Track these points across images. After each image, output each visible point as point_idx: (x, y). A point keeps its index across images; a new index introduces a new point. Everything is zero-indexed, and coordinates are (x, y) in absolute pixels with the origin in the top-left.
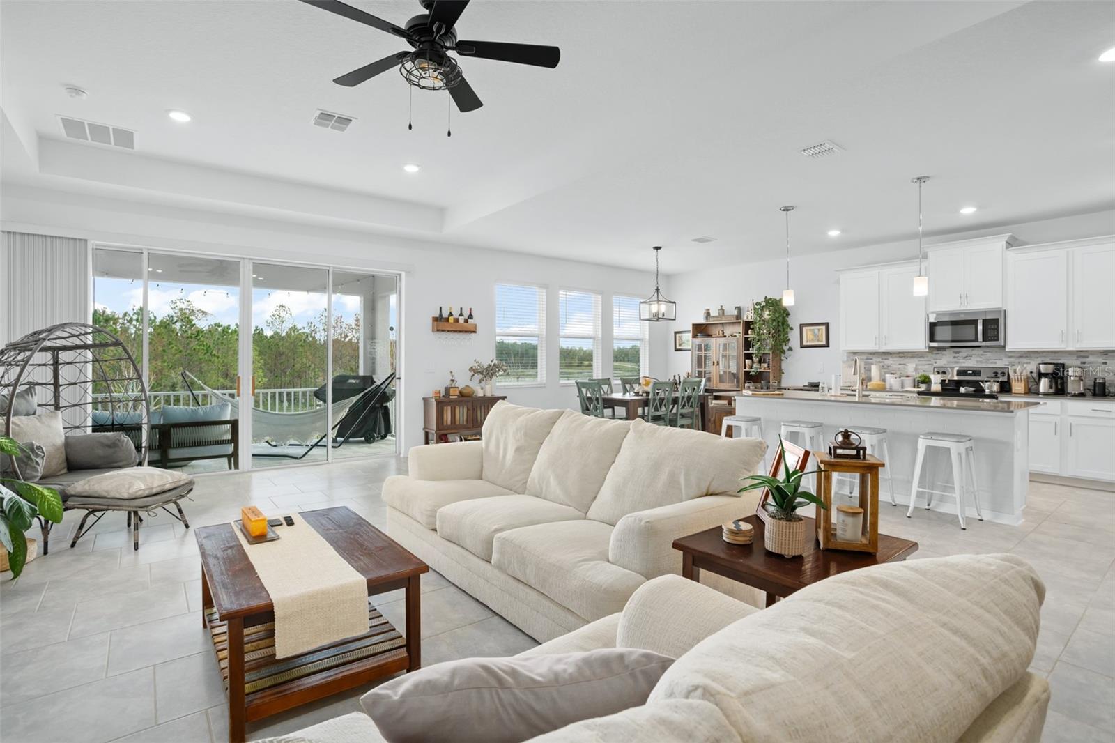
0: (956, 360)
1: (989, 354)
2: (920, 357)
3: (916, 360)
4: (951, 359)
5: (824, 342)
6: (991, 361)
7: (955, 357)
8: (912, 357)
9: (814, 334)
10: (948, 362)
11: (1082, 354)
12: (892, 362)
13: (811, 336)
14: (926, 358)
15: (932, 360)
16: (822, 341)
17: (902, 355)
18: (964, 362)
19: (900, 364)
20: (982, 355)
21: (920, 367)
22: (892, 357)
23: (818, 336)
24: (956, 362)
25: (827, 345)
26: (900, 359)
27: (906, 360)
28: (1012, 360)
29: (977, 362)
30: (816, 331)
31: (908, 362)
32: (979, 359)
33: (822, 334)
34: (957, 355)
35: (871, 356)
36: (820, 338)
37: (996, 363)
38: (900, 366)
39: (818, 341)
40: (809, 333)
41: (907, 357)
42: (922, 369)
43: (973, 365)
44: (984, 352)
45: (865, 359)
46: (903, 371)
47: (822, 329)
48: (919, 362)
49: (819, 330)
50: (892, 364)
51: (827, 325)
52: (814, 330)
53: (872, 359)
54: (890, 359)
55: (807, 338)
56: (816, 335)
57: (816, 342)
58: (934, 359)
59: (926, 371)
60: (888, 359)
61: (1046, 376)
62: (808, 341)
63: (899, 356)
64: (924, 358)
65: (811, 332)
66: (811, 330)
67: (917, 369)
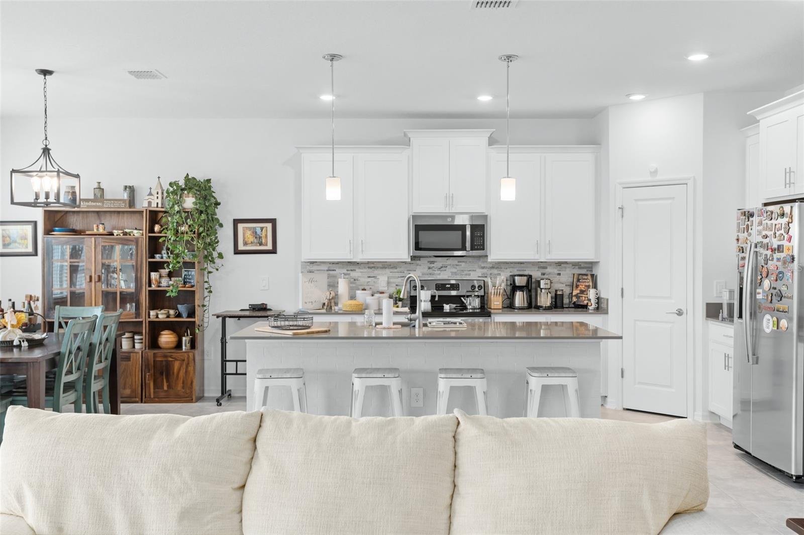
0: (430, 271)
1: (463, 264)
2: (392, 268)
4: (426, 270)
5: (270, 246)
6: (465, 272)
7: (429, 268)
9: (255, 233)
10: (423, 274)
11: (542, 265)
12: (359, 274)
13: (251, 238)
14: (398, 270)
15: (406, 272)
16: (266, 245)
17: (371, 265)
18: (440, 274)
19: (369, 277)
20: (457, 265)
21: (392, 280)
22: (360, 268)
23: (260, 238)
24: (430, 274)
25: (274, 251)
26: (370, 270)
27: (376, 272)
28: (485, 271)
29: (454, 274)
30: (258, 231)
31: (379, 275)
32: (455, 270)
33: (266, 236)
34: (432, 265)
35: (332, 268)
36: (263, 241)
37: (470, 275)
38: (370, 279)
39: (261, 244)
40: (249, 233)
41: (378, 268)
42: (394, 283)
43: (449, 277)
44: (458, 262)
45: (327, 270)
46: (373, 286)
47: (267, 227)
48: (391, 275)
49: (262, 229)
50: (360, 277)
51: (273, 221)
52: (255, 228)
53: (335, 270)
54: (357, 270)
55: (244, 240)
56: (258, 236)
57: (257, 246)
58: (408, 270)
59: (399, 285)
60: (355, 270)
61: (521, 288)
62: (245, 244)
63: (368, 267)
64: (396, 269)
65: (250, 232)
66: (250, 229)
67: (388, 283)
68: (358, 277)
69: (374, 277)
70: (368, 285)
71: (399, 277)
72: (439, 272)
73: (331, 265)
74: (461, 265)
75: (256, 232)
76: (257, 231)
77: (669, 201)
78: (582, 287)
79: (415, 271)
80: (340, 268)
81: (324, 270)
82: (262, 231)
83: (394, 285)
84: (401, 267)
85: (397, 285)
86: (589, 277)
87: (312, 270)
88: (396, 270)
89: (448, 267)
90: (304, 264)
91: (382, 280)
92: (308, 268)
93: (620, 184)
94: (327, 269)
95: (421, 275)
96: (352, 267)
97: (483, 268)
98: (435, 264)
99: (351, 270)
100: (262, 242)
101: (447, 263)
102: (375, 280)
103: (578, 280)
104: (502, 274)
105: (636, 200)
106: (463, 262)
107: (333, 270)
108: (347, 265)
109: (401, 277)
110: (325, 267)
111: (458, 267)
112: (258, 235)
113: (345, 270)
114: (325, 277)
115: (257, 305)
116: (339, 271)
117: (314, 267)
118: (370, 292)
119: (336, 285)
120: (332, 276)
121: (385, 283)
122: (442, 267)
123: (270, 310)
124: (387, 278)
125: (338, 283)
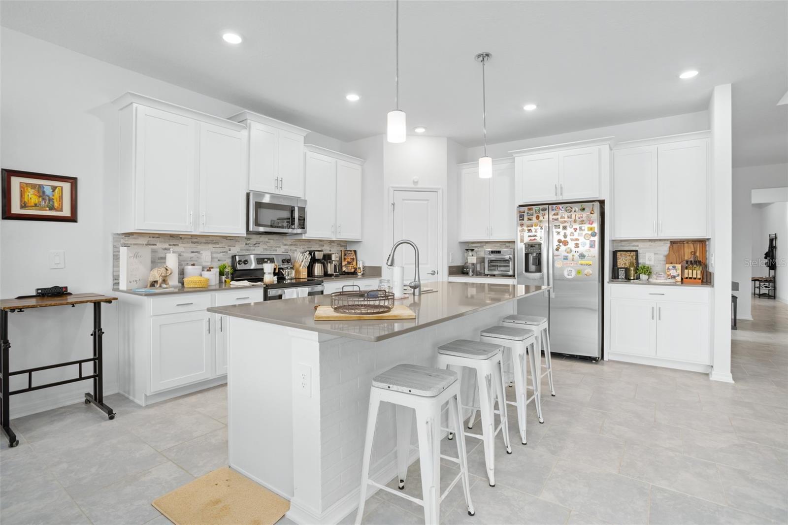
0: (247, 247)
1: (272, 241)
2: (215, 243)
3: (210, 246)
4: (244, 246)
5: (66, 212)
6: (273, 248)
7: (246, 244)
8: (207, 243)
10: (241, 250)
12: (182, 249)
13: (32, 196)
14: (220, 245)
15: (227, 247)
16: (61, 210)
17: (194, 239)
18: (254, 250)
19: (193, 252)
20: (268, 242)
21: (214, 255)
23: (51, 200)
24: (247, 250)
25: (73, 219)
26: (193, 245)
27: (199, 247)
28: (286, 247)
29: (265, 249)
30: (48, 191)
31: (202, 250)
32: (265, 247)
33: (61, 198)
34: (249, 242)
35: (152, 241)
36: (56, 205)
37: (276, 251)
38: (193, 255)
39: (52, 208)
40: (29, 191)
41: (201, 243)
42: (217, 258)
43: (261, 252)
44: (269, 239)
45: (146, 245)
46: (196, 261)
47: (62, 187)
48: (214, 250)
49: (54, 188)
50: (184, 252)
51: (73, 181)
52: (41, 186)
53: (156, 245)
54: (180, 245)
55: (21, 201)
56: (47, 198)
57: (46, 210)
58: (228, 246)
59: (221, 260)
60: (178, 245)
61: (318, 261)
62: (24, 206)
63: (192, 242)
64: (218, 244)
65: (33, 190)
66: (33, 186)
67: (212, 258)
68: (181, 252)
69: (197, 252)
70: (192, 261)
71: (220, 252)
72: (254, 248)
73: (151, 239)
74: (270, 242)
75: (44, 192)
76: (45, 189)
77: (426, 202)
78: (349, 260)
79: (234, 246)
80: (161, 242)
81: (144, 245)
82: (54, 191)
83: (216, 260)
84: (222, 243)
85: (219, 260)
86: (353, 252)
87: (127, 244)
88: (218, 246)
89: (261, 243)
90: (118, 236)
91: (206, 255)
92: (122, 241)
93: (393, 187)
94: (146, 243)
95: (239, 251)
96: (175, 242)
97: (286, 245)
98: (251, 240)
99: (174, 245)
100: (53, 206)
101: (260, 240)
102: (199, 255)
103: (345, 255)
104: (298, 250)
105: (403, 200)
106: (272, 239)
107: (153, 245)
108: (169, 239)
109: (223, 252)
110: (143, 241)
111: (267, 243)
112: (48, 196)
113: (168, 244)
114: (146, 253)
115: (50, 289)
116: (160, 246)
117: (130, 241)
118: (201, 267)
119: (157, 261)
120: (154, 251)
121: (209, 259)
122: (256, 244)
123: (70, 294)
124: (209, 254)
125: (165, 258)
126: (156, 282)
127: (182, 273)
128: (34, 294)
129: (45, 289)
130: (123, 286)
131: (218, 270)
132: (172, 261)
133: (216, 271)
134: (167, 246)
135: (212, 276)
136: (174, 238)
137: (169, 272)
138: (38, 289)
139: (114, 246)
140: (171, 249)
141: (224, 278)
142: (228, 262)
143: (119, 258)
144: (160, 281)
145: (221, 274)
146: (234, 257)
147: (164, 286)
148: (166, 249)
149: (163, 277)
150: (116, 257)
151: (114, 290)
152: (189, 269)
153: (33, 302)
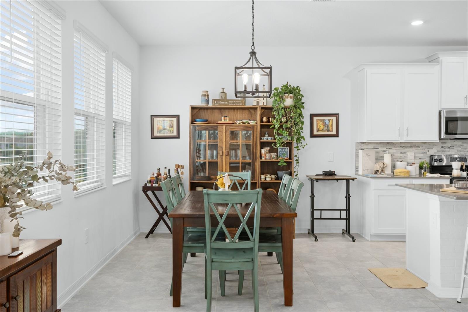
0: (443, 149)
1: (465, 145)
2: (417, 147)
3: (414, 149)
4: (440, 149)
5: (334, 133)
7: (442, 147)
8: (411, 147)
10: (438, 151)
12: (395, 151)
13: (321, 126)
14: (421, 148)
15: (426, 150)
16: (332, 131)
17: (403, 145)
19: (401, 153)
20: (461, 145)
21: (417, 155)
22: (395, 147)
25: (337, 136)
27: (406, 150)
29: (459, 151)
30: (327, 122)
31: (408, 151)
32: (459, 149)
33: (332, 125)
34: (444, 145)
35: (376, 146)
36: (330, 129)
38: (402, 155)
39: (328, 131)
41: (407, 147)
42: (419, 157)
44: (462, 143)
45: (373, 149)
46: (404, 159)
47: (332, 119)
48: (416, 151)
49: (329, 120)
50: (395, 153)
51: (337, 115)
52: (324, 120)
53: (378, 148)
55: (317, 128)
56: (327, 126)
57: (326, 132)
58: (427, 149)
59: (422, 159)
60: (392, 148)
62: (318, 131)
63: (401, 146)
64: (420, 147)
65: (321, 122)
66: (321, 120)
67: (415, 157)
68: (394, 153)
69: (404, 153)
70: (401, 159)
71: (421, 153)
72: (449, 150)
73: (375, 145)
74: (464, 145)
75: (325, 123)
79: (432, 149)
80: (381, 147)
81: (371, 149)
82: (329, 122)
84: (422, 147)
85: (420, 159)
87: (363, 148)
88: (419, 149)
89: (455, 146)
90: (358, 144)
91: (411, 155)
92: (360, 147)
94: (372, 147)
95: (436, 152)
96: (390, 146)
98: (446, 144)
99: (389, 148)
100: (329, 130)
101: (454, 144)
102: (406, 155)
106: (466, 143)
107: (377, 148)
108: (386, 145)
109: (423, 153)
110: (371, 146)
112: (327, 125)
113: (385, 148)
114: (373, 153)
115: (328, 171)
116: (381, 149)
117: (365, 146)
118: (406, 163)
119: (379, 158)
120: (377, 153)
121: (412, 157)
122: (451, 146)
123: (336, 175)
124: (413, 154)
125: (383, 157)
126: (378, 171)
127: (394, 167)
128: (322, 174)
129: (326, 172)
130: (360, 173)
131: (418, 165)
132: (387, 159)
133: (417, 166)
134: (385, 149)
135: (414, 170)
136: (390, 144)
137: (385, 165)
138: (323, 172)
139: (356, 150)
140: (387, 151)
141: (423, 171)
142: (428, 160)
143: (358, 157)
144: (380, 171)
145: (421, 168)
146: (431, 157)
147: (382, 173)
148: (384, 151)
149: (381, 168)
150: (357, 156)
151: (356, 174)
152: (398, 164)
153: (321, 177)
